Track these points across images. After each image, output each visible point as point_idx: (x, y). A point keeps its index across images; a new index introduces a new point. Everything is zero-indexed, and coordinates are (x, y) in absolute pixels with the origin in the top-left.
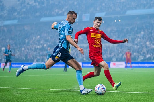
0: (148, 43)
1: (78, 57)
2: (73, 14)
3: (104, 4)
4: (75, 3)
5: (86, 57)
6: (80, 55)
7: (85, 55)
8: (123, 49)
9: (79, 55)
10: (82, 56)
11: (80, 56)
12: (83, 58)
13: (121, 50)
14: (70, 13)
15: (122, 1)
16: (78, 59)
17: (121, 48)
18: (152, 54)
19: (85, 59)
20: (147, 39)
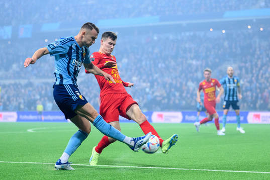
0: (134, 79)
1: (10, 102)
2: (91, 29)
3: (57, 9)
4: (7, 5)
5: (25, 102)
6: (15, 99)
7: (24, 99)
8: (91, 88)
9: (11, 99)
10: (17, 101)
11: (13, 100)
12: (20, 103)
13: (87, 90)
14: (86, 27)
15: (90, 2)
16: (10, 106)
17: (88, 87)
18: (141, 98)
19: (22, 106)
20: (133, 71)
